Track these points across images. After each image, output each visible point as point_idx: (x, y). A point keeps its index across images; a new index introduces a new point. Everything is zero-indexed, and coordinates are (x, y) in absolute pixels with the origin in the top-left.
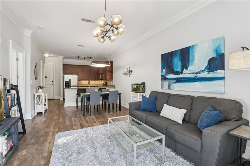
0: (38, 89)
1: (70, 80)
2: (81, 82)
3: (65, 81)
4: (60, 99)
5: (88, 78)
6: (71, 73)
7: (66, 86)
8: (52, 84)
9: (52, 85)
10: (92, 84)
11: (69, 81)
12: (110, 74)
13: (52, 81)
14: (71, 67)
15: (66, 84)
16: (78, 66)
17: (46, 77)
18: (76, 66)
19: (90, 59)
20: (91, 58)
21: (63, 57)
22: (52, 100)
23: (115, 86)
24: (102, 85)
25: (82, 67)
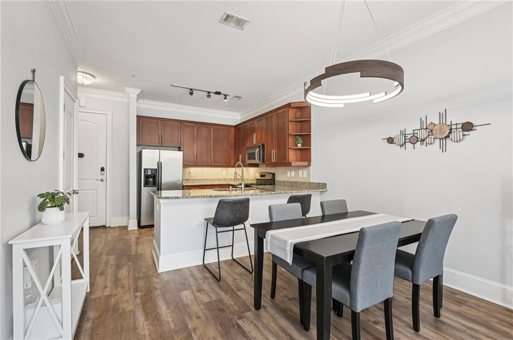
0: (42, 208)
1: (160, 165)
2: (190, 173)
3: (144, 167)
4: (126, 227)
5: (209, 161)
6: (161, 145)
7: (146, 184)
8: (100, 177)
9: (102, 180)
10: (219, 178)
11: (156, 167)
12: (299, 145)
13: (102, 169)
14: (160, 124)
15: (147, 177)
16: (183, 124)
17: (81, 155)
18: (177, 123)
19: (225, 98)
20: (227, 97)
21: (138, 91)
22: (102, 230)
23: (325, 184)
24: (255, 182)
25: (194, 127)
